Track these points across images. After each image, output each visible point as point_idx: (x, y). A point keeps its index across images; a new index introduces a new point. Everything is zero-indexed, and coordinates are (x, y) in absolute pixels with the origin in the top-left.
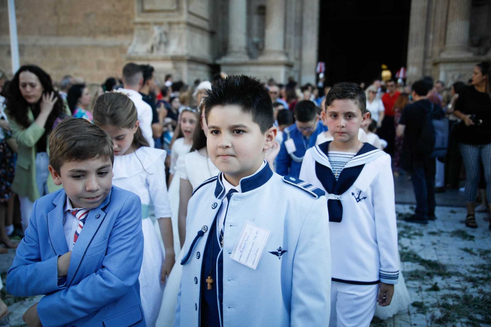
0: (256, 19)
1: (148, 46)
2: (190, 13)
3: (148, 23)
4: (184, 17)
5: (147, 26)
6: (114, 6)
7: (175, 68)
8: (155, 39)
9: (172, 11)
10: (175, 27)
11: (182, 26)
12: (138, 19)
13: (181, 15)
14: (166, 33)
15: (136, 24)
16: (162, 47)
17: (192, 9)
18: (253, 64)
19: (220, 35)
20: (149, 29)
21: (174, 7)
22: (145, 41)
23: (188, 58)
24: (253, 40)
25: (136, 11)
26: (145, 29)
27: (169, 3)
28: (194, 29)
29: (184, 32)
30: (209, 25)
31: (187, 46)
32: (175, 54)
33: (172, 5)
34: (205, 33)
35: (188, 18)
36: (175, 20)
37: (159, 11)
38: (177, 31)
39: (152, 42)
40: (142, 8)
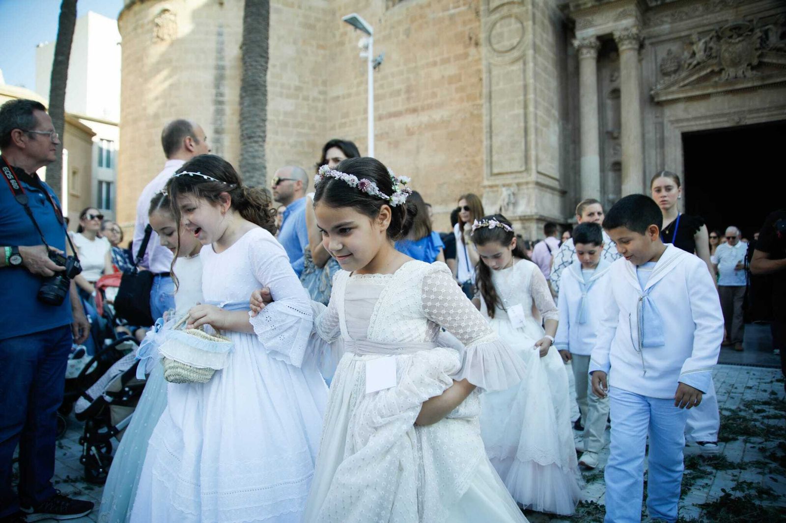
0: (611, 175)
1: (496, 208)
2: (539, 173)
3: (496, 186)
4: (533, 177)
5: (495, 189)
6: (465, 174)
7: (524, 228)
8: (504, 200)
9: (521, 172)
10: (524, 187)
11: (531, 186)
12: (486, 183)
13: (530, 175)
14: (514, 194)
15: (485, 187)
16: (511, 207)
17: (540, 169)
19: (571, 194)
20: (497, 191)
21: (523, 168)
22: (493, 204)
23: (537, 217)
24: (608, 197)
25: (485, 176)
26: (493, 192)
27: (517, 166)
28: (544, 189)
29: (532, 192)
30: (560, 185)
31: (536, 205)
32: (523, 214)
33: (521, 167)
34: (556, 193)
35: (537, 177)
36: (524, 180)
37: (507, 173)
38: (525, 191)
39: (500, 203)
40: (491, 172)
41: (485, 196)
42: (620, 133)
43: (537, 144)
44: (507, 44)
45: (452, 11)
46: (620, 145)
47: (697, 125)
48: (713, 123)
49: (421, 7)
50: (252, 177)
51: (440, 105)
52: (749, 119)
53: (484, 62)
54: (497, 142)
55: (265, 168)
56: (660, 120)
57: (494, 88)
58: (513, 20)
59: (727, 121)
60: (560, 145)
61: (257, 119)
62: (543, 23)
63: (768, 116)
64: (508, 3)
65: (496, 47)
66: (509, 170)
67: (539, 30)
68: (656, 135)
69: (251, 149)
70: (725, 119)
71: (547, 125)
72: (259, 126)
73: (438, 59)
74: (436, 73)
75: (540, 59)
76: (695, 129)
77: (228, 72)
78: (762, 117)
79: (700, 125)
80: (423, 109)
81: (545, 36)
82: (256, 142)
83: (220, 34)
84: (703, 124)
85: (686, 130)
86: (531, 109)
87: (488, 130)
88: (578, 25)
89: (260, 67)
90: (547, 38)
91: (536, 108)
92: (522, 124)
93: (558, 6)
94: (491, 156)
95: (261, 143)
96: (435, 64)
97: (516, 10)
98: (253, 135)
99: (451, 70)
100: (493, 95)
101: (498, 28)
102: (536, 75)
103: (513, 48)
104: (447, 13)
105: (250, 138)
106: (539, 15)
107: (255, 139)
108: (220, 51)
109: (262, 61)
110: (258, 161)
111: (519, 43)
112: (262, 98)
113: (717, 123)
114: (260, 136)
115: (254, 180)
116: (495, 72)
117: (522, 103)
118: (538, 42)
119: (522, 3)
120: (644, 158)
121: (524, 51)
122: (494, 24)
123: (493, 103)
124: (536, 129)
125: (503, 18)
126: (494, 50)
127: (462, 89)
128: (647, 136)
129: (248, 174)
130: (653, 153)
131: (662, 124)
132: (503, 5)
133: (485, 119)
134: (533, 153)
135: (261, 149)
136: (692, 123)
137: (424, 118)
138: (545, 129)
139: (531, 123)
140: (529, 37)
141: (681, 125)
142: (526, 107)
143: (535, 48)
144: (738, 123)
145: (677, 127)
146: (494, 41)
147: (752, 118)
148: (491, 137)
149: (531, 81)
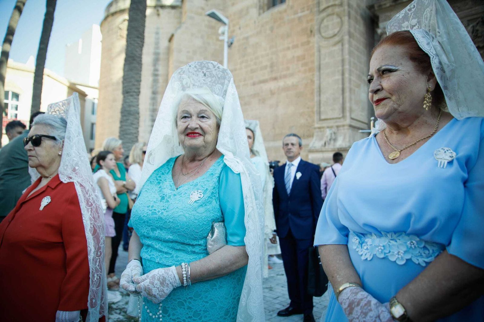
1: (322, 142)
2: (352, 119)
3: (323, 128)
4: (348, 121)
5: (322, 130)
6: (307, 120)
8: (327, 137)
9: (339, 118)
10: (341, 128)
11: (346, 127)
12: (317, 125)
13: (346, 120)
14: (335, 133)
15: (315, 128)
16: (332, 142)
17: (353, 116)
20: (324, 131)
21: (341, 116)
22: (321, 139)
25: (315, 120)
26: (321, 132)
27: (337, 113)
29: (347, 132)
31: (349, 141)
32: (340, 147)
33: (340, 114)
35: (350, 122)
36: (341, 124)
37: (330, 119)
38: (342, 131)
39: (325, 139)
40: (320, 118)
41: (315, 134)
43: (351, 99)
44: (330, 33)
45: (300, 15)
49: (280, 13)
50: (127, 120)
51: (292, 75)
53: (316, 45)
54: (323, 98)
55: (138, 113)
57: (322, 62)
58: (335, 17)
61: (133, 80)
62: (356, 18)
64: (332, 6)
65: (323, 34)
66: (331, 117)
67: (352, 22)
69: (127, 101)
71: (358, 86)
72: (134, 85)
73: (291, 45)
74: (290, 54)
75: (354, 43)
77: (162, 56)
80: (281, 78)
81: (357, 26)
82: (132, 96)
83: (157, 33)
86: (347, 75)
87: (318, 90)
88: (380, 19)
89: (137, 45)
90: (359, 28)
91: (350, 75)
92: (341, 86)
93: (367, 7)
94: (320, 107)
95: (136, 97)
96: (288, 48)
97: (337, 10)
98: (130, 91)
99: (299, 52)
100: (322, 66)
101: (325, 22)
102: (350, 53)
103: (335, 35)
104: (296, 16)
105: (127, 92)
106: (353, 13)
107: (131, 94)
108: (157, 43)
109: (138, 40)
110: (132, 109)
111: (338, 32)
112: (137, 65)
114: (134, 92)
115: (129, 121)
116: (323, 51)
117: (341, 72)
118: (352, 30)
119: (341, 5)
121: (343, 36)
122: (323, 20)
123: (322, 72)
124: (350, 90)
125: (328, 15)
126: (323, 37)
127: (305, 64)
129: (125, 118)
132: (328, 7)
133: (316, 82)
134: (347, 105)
135: (135, 100)
137: (281, 83)
138: (357, 89)
139: (347, 85)
140: (346, 27)
142: (343, 74)
143: (350, 35)
146: (322, 31)
148: (320, 95)
149: (347, 57)
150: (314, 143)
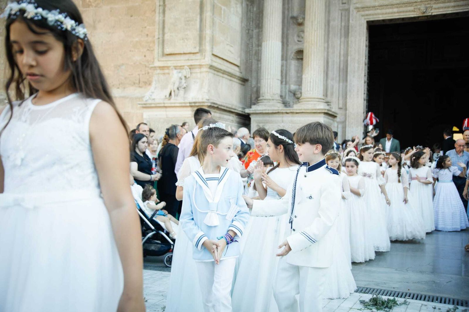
0: (293, 64)
1: (166, 92)
2: (213, 55)
3: (168, 67)
4: (208, 59)
5: (166, 71)
6: (145, 56)
8: (174, 83)
9: (194, 54)
10: (197, 70)
11: (204, 69)
12: (157, 64)
13: (204, 59)
14: (185, 77)
15: (155, 68)
16: (182, 92)
17: (216, 52)
18: (287, 113)
19: (254, 83)
20: (169, 74)
21: (197, 50)
22: (164, 87)
23: (209, 104)
24: (289, 88)
25: (156, 56)
26: (164, 74)
27: (191, 46)
28: (221, 75)
29: (207, 76)
30: (241, 73)
31: (209, 91)
32: (194, 101)
33: (195, 47)
34: (235, 80)
35: (212, 60)
36: (197, 63)
37: (181, 54)
38: (199, 75)
39: (170, 87)
40: (163, 52)
41: (155, 78)
42: (304, 19)
43: (213, 23)
46: (303, 31)
47: (383, 14)
48: (398, 12)
52: (435, 9)
54: (170, 17)
56: (346, 7)
59: (414, 11)
60: (242, 28)
63: (454, 6)
66: (182, 52)
68: (341, 23)
70: (412, 8)
71: (227, 3)
76: (381, 18)
78: (449, 7)
79: (386, 14)
84: (389, 13)
85: (372, 18)
87: (162, 3)
94: (164, 34)
113: (403, 12)
120: (328, 48)
124: (214, 6)
128: (332, 23)
130: (337, 42)
131: (348, 10)
134: (208, 32)
136: (379, 11)
138: (223, 7)
141: (367, 12)
144: (424, 13)
145: (363, 16)
147: (438, 8)
148: (164, 12)
150: (153, 93)
